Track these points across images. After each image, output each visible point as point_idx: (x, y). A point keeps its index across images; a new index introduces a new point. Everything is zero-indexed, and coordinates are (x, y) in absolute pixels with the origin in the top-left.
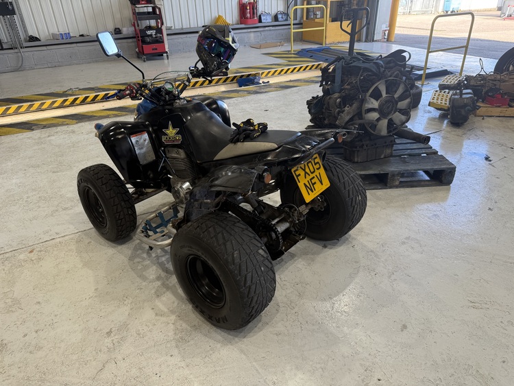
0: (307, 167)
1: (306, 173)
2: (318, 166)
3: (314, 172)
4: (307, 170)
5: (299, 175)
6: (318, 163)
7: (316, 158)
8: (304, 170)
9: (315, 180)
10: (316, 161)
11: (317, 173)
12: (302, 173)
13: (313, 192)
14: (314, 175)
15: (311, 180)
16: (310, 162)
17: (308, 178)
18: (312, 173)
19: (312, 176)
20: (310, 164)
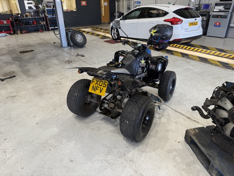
0: (99, 82)
1: (97, 83)
2: (104, 85)
3: (101, 86)
4: (98, 83)
5: (94, 82)
6: (106, 85)
7: (106, 82)
8: (97, 82)
9: (99, 89)
10: (105, 83)
11: (102, 87)
12: (96, 82)
13: (94, 91)
14: (100, 87)
15: (97, 87)
16: (102, 81)
17: (96, 85)
18: (100, 85)
19: (98, 86)
20: (101, 82)
